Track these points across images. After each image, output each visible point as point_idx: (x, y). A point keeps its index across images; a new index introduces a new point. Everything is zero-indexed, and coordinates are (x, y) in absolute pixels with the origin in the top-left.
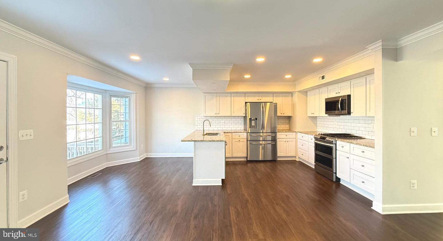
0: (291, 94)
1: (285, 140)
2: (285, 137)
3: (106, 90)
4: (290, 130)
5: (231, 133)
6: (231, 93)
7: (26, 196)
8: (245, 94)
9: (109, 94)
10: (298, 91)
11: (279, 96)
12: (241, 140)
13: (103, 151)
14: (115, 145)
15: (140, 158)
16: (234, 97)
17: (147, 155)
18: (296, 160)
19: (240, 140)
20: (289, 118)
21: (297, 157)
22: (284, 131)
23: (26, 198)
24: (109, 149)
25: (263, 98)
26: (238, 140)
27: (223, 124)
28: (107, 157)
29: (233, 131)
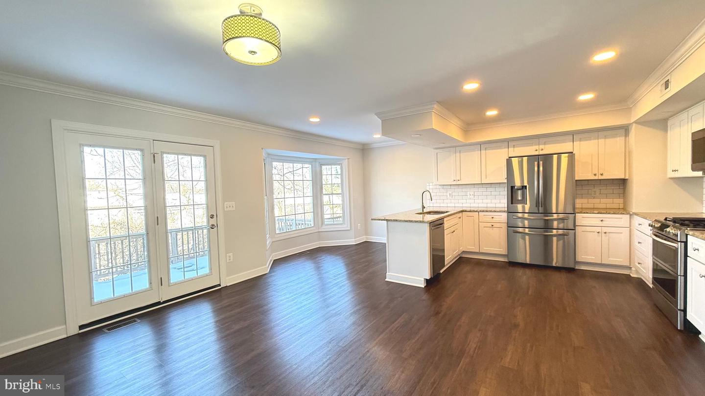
0: (625, 130)
1: (599, 229)
2: (600, 224)
3: (316, 159)
4: (624, 210)
5: (476, 211)
6: (480, 144)
7: (232, 258)
8: (508, 142)
9: (319, 163)
10: (636, 122)
11: (589, 139)
12: (495, 225)
13: (314, 228)
14: (327, 223)
15: (355, 241)
16: (486, 150)
17: (367, 238)
18: (631, 275)
19: (493, 224)
20: (623, 183)
21: (633, 269)
22: (597, 212)
23: (232, 260)
24: (322, 227)
25: (547, 146)
26: (490, 225)
27: (471, 197)
28: (319, 234)
29: (480, 209)
